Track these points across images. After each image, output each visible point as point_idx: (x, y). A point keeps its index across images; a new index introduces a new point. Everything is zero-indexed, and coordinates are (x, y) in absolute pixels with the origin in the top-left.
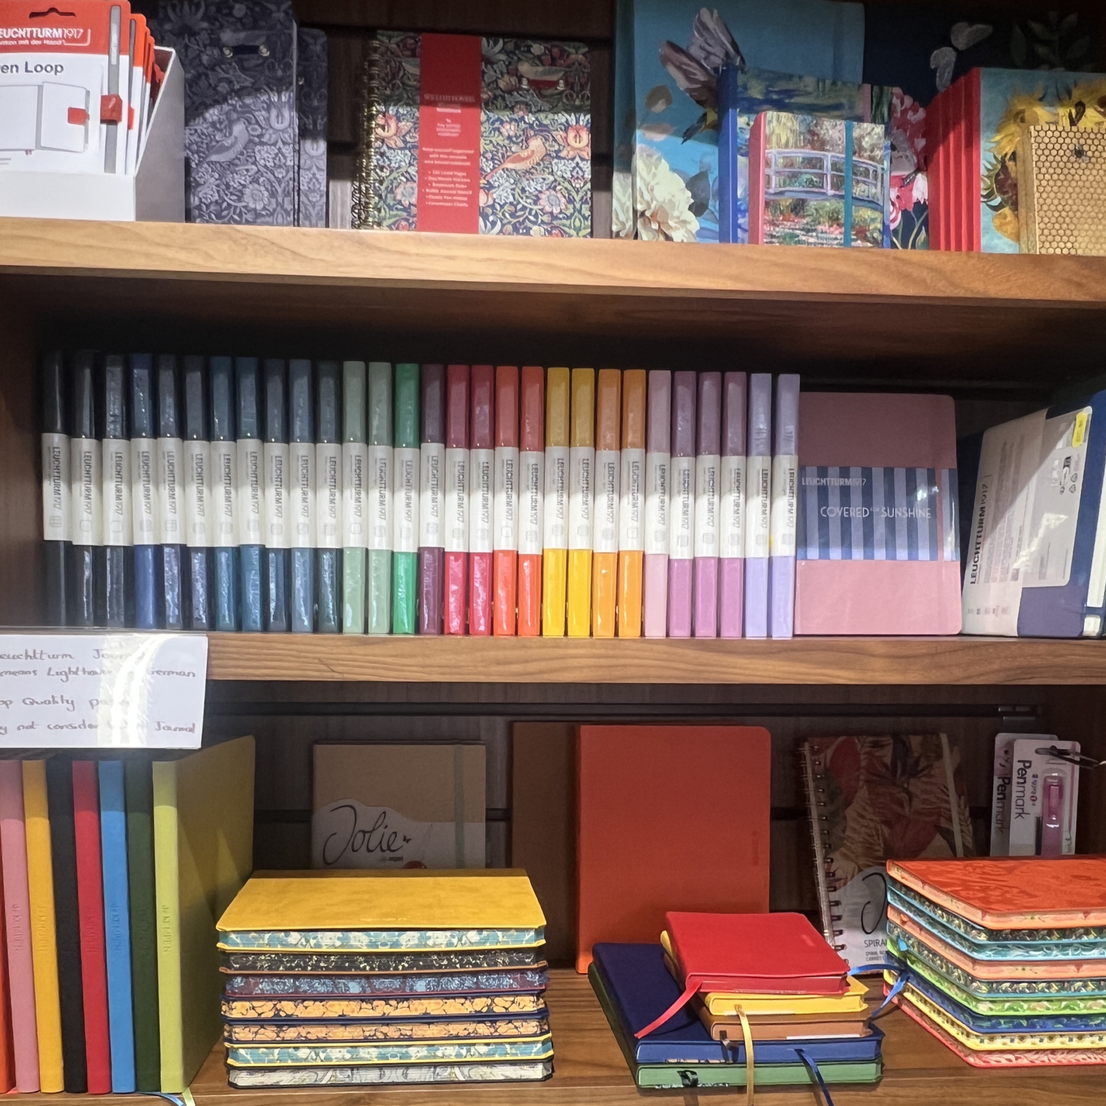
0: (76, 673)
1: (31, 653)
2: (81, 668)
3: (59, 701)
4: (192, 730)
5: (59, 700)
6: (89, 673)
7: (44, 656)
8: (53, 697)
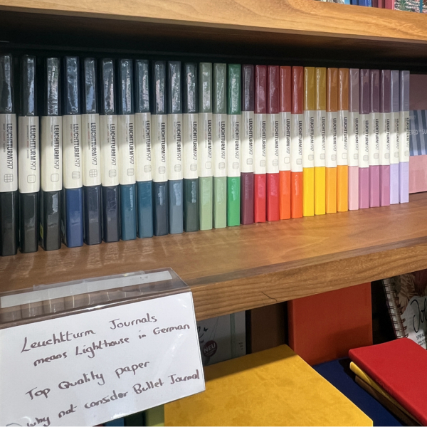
0: (99, 347)
1: (58, 337)
2: (103, 342)
3: (91, 378)
4: (197, 376)
5: (89, 376)
6: (110, 345)
7: (70, 337)
8: (85, 375)
